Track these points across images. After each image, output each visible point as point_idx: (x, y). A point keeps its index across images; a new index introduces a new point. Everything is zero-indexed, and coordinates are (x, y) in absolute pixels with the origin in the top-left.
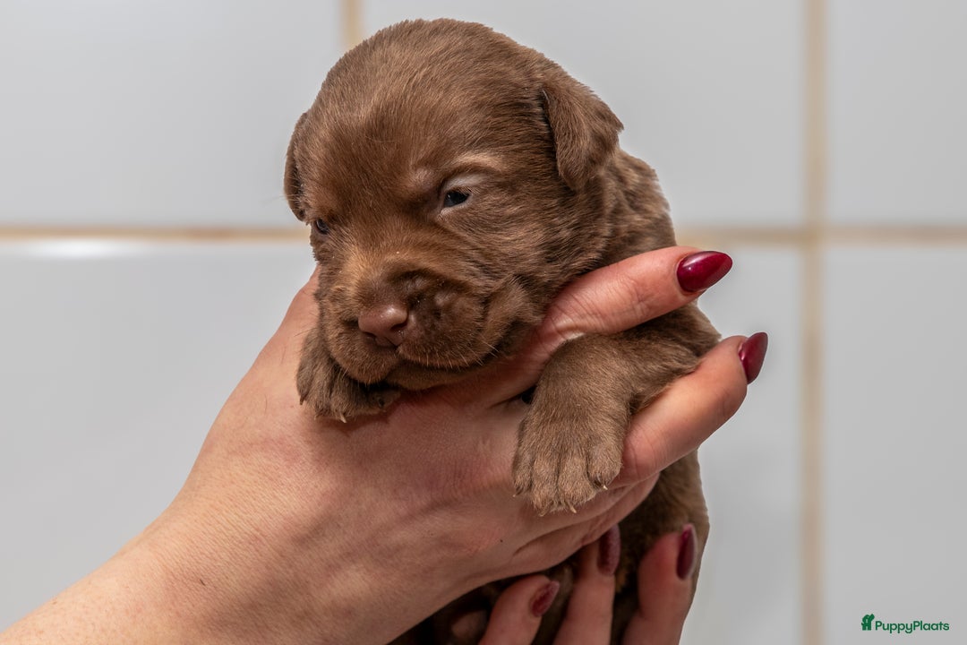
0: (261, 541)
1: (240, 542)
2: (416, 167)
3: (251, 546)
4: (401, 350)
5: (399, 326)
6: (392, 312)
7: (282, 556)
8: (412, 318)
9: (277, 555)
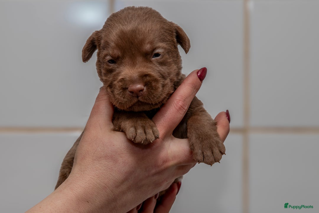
0: (106, 188)
1: (100, 189)
2: (148, 43)
3: (104, 190)
4: (140, 98)
5: (142, 90)
6: (139, 86)
7: (112, 192)
8: (145, 88)
9: (111, 192)
